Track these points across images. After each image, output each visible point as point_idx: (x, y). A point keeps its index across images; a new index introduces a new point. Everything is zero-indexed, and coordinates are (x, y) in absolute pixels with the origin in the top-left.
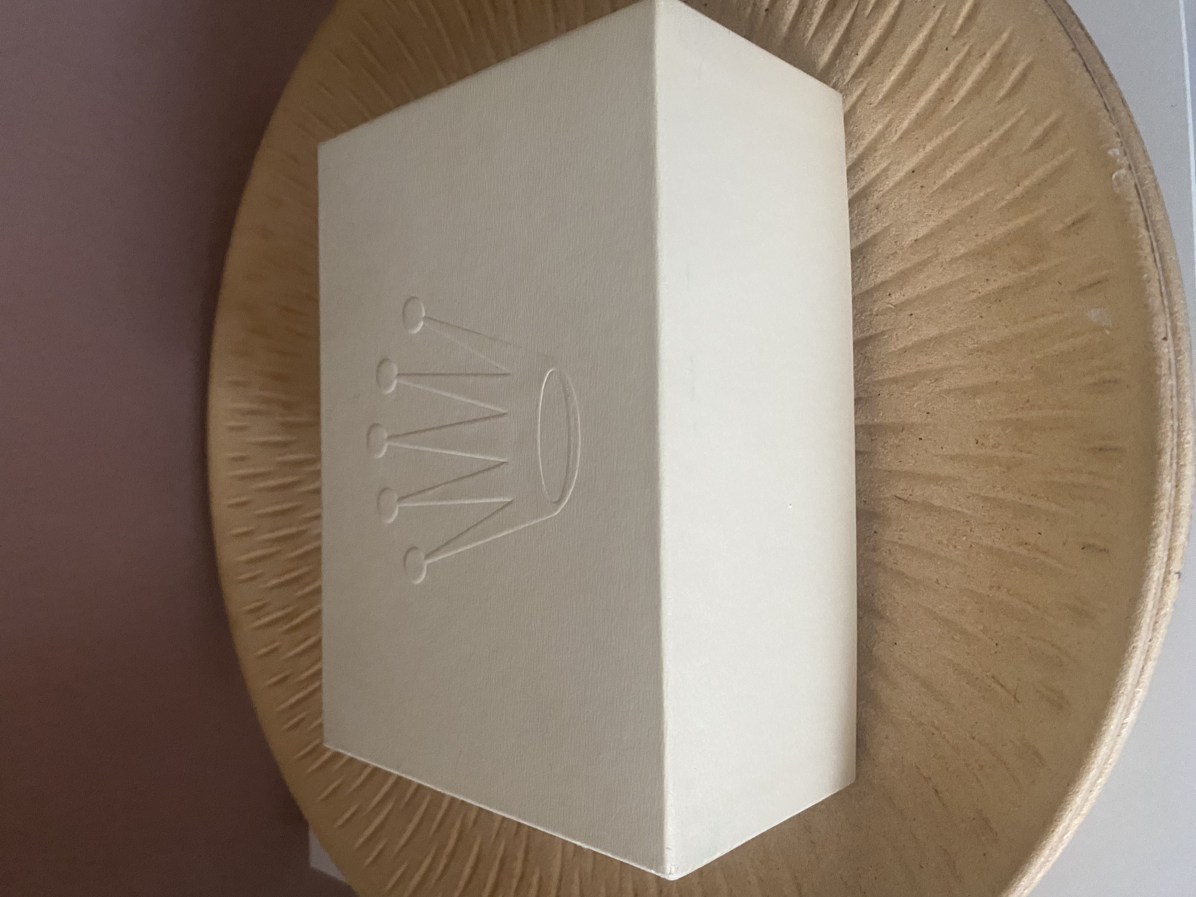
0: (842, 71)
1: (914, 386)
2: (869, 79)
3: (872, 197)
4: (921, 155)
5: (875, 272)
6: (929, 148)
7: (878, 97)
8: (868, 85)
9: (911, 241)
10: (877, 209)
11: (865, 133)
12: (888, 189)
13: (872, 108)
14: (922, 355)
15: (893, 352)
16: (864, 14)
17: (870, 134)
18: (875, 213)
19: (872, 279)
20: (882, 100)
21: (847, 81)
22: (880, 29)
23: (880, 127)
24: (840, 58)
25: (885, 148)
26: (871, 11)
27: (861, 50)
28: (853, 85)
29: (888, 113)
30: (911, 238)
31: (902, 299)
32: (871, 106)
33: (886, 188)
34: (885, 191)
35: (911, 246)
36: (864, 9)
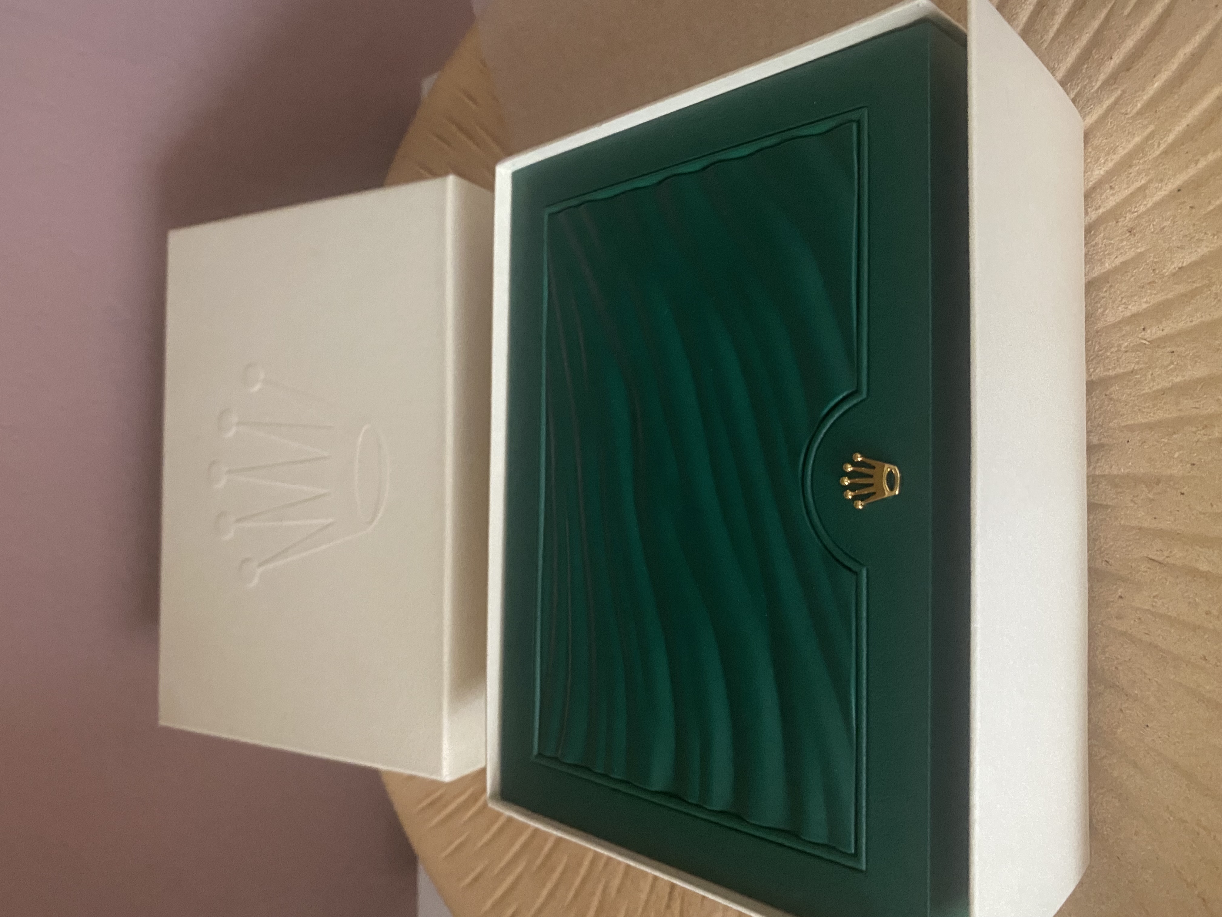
0: (1090, 77)
1: (1174, 433)
2: (1125, 86)
3: (1123, 219)
4: (1192, 171)
5: (1125, 303)
6: (1202, 164)
7: (1136, 106)
8: (1124, 92)
9: (1175, 268)
10: (1130, 232)
11: (1118, 146)
12: (1144, 209)
13: (1128, 119)
14: (1187, 399)
15: (1147, 393)
16: (1123, 13)
17: (1124, 148)
18: (1128, 237)
19: (1121, 310)
20: (1141, 109)
21: (1096, 88)
22: (1142, 30)
23: (1137, 139)
24: (1088, 63)
25: (1143, 164)
26: (1132, 11)
27: (1116, 53)
28: (1103, 93)
29: (1150, 123)
30: (1175, 265)
31: (1160, 334)
32: (1127, 116)
33: (1142, 209)
34: (1140, 212)
35: (1174, 274)
36: (1123, 8)
